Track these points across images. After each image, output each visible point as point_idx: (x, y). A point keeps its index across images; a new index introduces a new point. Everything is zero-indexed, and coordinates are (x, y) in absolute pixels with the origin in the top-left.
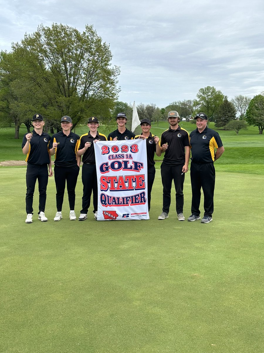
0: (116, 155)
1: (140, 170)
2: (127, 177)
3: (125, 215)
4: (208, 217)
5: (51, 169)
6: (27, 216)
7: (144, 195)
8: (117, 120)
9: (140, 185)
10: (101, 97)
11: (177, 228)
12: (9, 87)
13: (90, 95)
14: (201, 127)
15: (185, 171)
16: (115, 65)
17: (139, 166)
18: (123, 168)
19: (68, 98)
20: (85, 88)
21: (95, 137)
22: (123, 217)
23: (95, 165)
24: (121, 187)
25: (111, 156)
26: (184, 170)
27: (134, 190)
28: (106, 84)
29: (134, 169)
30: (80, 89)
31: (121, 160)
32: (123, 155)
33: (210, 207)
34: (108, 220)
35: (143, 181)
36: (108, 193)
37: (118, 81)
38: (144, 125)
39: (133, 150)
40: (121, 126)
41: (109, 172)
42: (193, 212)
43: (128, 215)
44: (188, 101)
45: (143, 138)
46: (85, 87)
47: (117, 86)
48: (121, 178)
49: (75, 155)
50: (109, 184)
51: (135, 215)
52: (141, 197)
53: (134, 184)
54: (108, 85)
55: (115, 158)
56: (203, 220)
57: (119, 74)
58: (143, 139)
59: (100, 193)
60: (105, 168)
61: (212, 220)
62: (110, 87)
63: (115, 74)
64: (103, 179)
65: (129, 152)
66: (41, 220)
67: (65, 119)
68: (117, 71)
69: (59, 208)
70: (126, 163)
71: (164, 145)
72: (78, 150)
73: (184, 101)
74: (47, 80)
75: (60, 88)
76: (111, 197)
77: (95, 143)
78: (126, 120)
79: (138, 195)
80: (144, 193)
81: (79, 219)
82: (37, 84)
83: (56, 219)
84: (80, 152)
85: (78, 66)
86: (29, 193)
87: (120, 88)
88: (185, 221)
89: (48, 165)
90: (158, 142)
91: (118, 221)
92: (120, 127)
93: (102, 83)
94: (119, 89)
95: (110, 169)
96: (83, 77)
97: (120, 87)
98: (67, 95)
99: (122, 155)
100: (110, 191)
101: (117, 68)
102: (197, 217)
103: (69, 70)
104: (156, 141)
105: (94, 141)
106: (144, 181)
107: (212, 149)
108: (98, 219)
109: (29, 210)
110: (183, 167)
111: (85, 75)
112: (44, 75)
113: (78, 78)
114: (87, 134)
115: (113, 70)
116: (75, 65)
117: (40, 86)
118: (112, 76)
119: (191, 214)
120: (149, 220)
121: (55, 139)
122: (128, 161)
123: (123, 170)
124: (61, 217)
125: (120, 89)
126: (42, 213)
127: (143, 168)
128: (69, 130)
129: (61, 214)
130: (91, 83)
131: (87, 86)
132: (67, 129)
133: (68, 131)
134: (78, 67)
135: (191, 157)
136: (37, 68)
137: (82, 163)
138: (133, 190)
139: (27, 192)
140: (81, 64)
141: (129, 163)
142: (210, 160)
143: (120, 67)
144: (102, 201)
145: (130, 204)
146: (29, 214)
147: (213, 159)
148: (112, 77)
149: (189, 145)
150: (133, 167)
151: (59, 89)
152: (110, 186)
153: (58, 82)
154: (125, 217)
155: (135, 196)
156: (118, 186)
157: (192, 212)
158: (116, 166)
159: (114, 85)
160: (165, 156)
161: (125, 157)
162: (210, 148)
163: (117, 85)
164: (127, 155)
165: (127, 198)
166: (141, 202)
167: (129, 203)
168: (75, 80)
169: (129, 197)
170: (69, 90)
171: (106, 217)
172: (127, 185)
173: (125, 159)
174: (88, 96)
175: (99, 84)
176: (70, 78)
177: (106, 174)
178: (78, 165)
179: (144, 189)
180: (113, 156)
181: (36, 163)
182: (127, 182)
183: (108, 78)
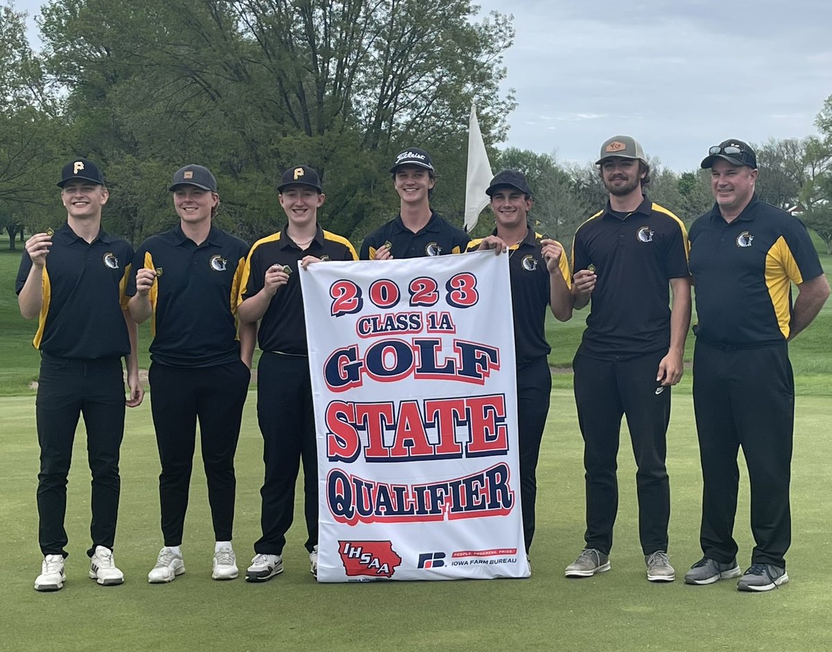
0: (390, 319)
1: (487, 375)
2: (431, 405)
3: (429, 556)
4: (769, 567)
5: (138, 378)
6: (44, 565)
7: (504, 477)
8: (394, 178)
9: (489, 438)
10: (439, 130)
11: (631, 609)
12: (109, 104)
13: (398, 125)
14: (731, 198)
15: (667, 380)
16: (492, 12)
17: (483, 361)
18: (419, 371)
19: (317, 139)
20: (380, 99)
21: (308, 246)
22: (421, 566)
23: (308, 357)
24: (409, 443)
25: (369, 320)
26: (664, 377)
27: (464, 455)
28: (461, 83)
29: (460, 372)
30: (364, 104)
31: (408, 339)
32: (418, 317)
33: (773, 525)
34: (361, 578)
35: (498, 420)
36: (359, 470)
37: (505, 71)
38: (502, 197)
39: (456, 296)
40: (412, 203)
41: (360, 384)
42: (709, 547)
43: (439, 559)
44: (786, 143)
45: (497, 248)
46: (382, 97)
47: (503, 88)
48: (409, 408)
49: (232, 320)
50: (363, 436)
51: (469, 559)
52: (494, 487)
53: (462, 434)
54: (469, 87)
55: (386, 329)
56: (744, 578)
57: (510, 44)
58: (498, 253)
59: (325, 467)
60: (345, 368)
61: (785, 578)
62: (476, 91)
63: (495, 46)
64: (340, 415)
65: (441, 306)
66: (99, 581)
67: (189, 175)
68: (501, 34)
69: (173, 534)
70: (428, 348)
71: (581, 276)
72: (240, 300)
73: (767, 143)
74: (239, 74)
75: (287, 101)
76: (369, 486)
77: (305, 269)
78: (431, 177)
79: (480, 478)
80: (502, 469)
81: (249, 574)
82: (205, 89)
83: (155, 574)
84: (248, 305)
85: (357, 18)
86: (47, 473)
87: (512, 95)
88: (674, 583)
89: (123, 359)
90: (557, 261)
91: (401, 584)
92: (407, 207)
93: (445, 79)
94: (508, 102)
95: (364, 374)
96: (371, 59)
97: (514, 92)
98: (314, 127)
99: (411, 317)
100: (368, 460)
101: (500, 22)
102: (723, 566)
103: (322, 35)
104: (549, 258)
105: (299, 262)
106: (502, 420)
107: (780, 285)
108: (321, 576)
109: (53, 540)
110: (661, 364)
111: (382, 53)
112: (229, 56)
113: (357, 61)
114: (276, 237)
115: (486, 28)
116: (345, 15)
117: (215, 95)
118: (484, 51)
119: (701, 555)
120: (528, 581)
121: (148, 256)
122: (437, 343)
123: (416, 377)
124: (176, 570)
125: (512, 101)
126: (102, 553)
127: (497, 368)
128: (203, 219)
129: (177, 557)
130: (401, 81)
131: (390, 93)
132: (194, 217)
133: (201, 225)
134: (355, 23)
135: (695, 320)
136: (203, 30)
137: (258, 354)
138: (460, 456)
139: (42, 470)
140: (367, 10)
141: (440, 349)
142: (769, 333)
143: (512, 17)
144: (333, 501)
145: (446, 514)
146: (49, 557)
147: (786, 331)
148: (483, 58)
149: (685, 276)
150: (458, 364)
151: (285, 106)
152: (364, 442)
153: (279, 79)
154: (428, 566)
155: (468, 482)
156: (398, 440)
157: (704, 549)
158: (390, 360)
159: (489, 86)
160: (588, 321)
161: (425, 323)
162: (769, 284)
163: (500, 84)
164: (432, 317)
165: (433, 488)
166: (494, 504)
167: (444, 508)
168: (342, 71)
169: (445, 486)
170: (319, 108)
171: (352, 565)
172: (432, 435)
173: (424, 335)
174: (391, 128)
175: (433, 84)
176: (326, 65)
177: (351, 395)
178: (244, 359)
179: (505, 453)
180: (375, 320)
181: (71, 354)
182: (432, 426)
183: (466, 59)
